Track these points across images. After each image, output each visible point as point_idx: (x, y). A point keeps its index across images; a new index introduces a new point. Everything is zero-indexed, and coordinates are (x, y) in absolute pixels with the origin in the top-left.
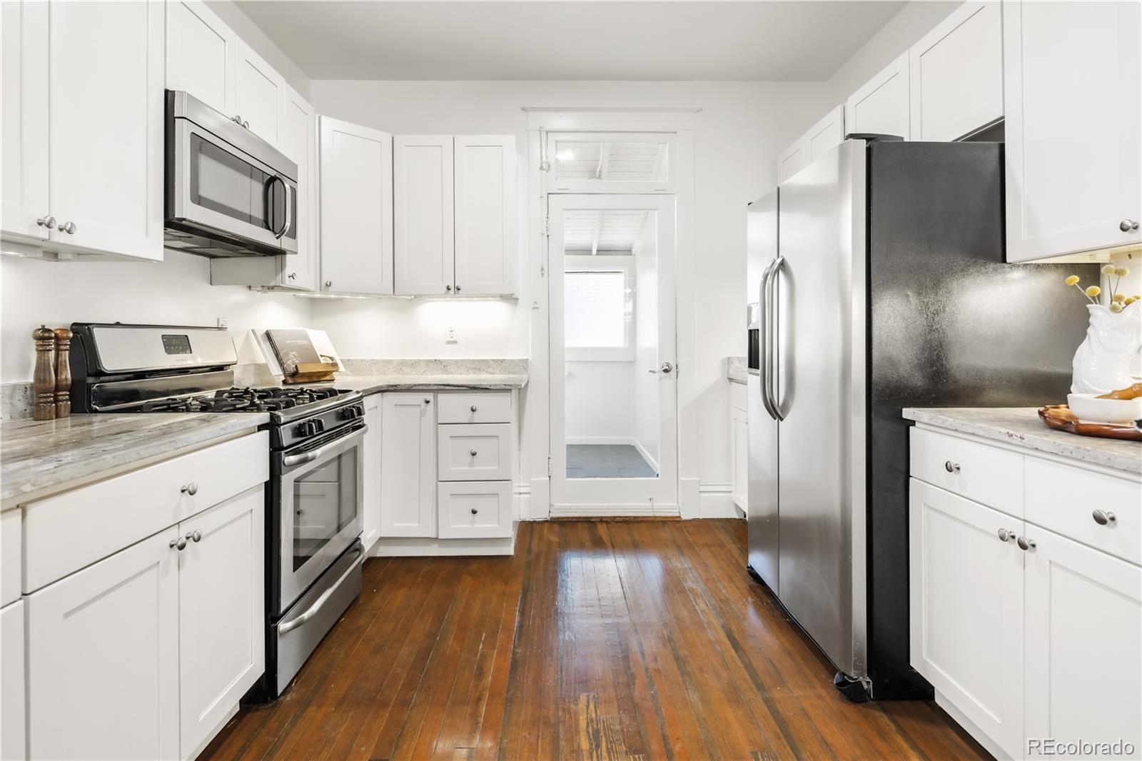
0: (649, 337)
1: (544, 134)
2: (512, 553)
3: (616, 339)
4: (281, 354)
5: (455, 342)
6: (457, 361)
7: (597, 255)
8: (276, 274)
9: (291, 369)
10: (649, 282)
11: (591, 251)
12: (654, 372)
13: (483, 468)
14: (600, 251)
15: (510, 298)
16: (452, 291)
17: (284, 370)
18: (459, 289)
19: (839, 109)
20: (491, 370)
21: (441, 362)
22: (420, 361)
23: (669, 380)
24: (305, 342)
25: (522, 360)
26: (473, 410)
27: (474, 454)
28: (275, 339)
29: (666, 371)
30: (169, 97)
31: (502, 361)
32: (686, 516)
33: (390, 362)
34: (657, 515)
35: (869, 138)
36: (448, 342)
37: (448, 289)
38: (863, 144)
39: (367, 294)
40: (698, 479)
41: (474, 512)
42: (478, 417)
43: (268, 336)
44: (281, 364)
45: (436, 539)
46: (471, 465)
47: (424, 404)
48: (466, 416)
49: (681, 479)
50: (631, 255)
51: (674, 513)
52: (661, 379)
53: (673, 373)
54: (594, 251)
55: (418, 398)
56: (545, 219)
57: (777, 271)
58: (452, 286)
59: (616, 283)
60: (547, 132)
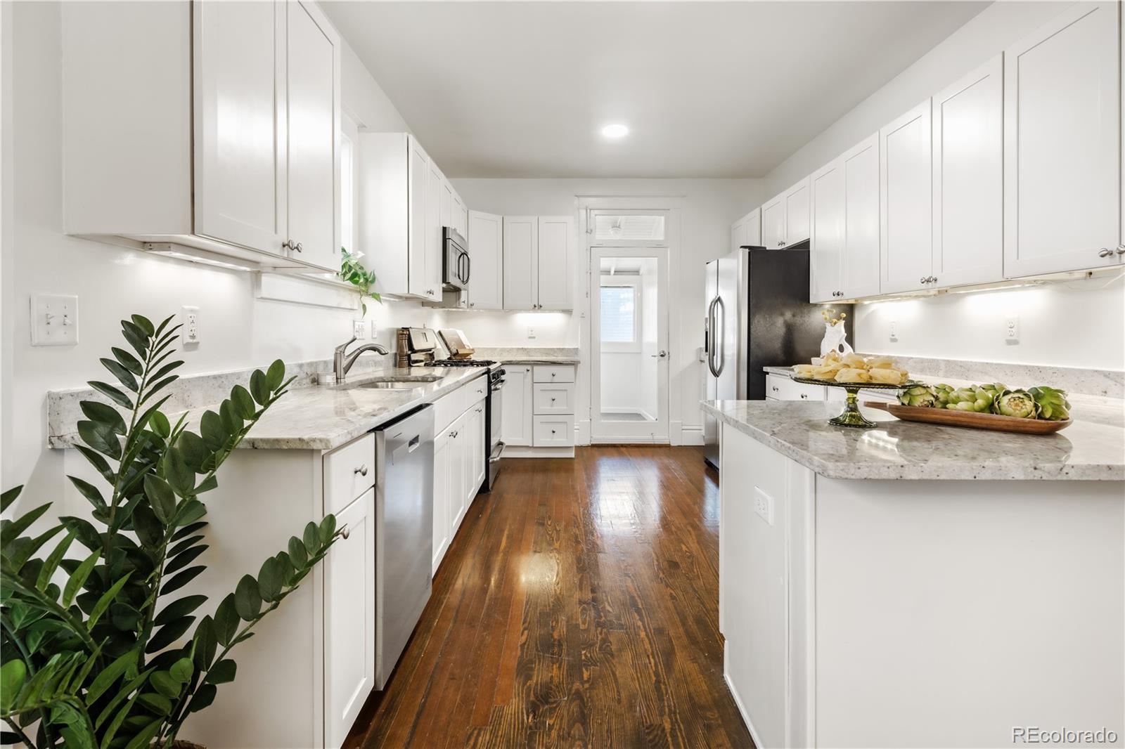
0: (651, 335)
1: (588, 211)
2: (573, 456)
3: (629, 337)
4: (448, 343)
5: (534, 338)
6: (535, 349)
7: (614, 274)
8: (456, 301)
9: (454, 351)
10: (652, 295)
11: (610, 272)
12: (655, 356)
13: (558, 408)
14: (616, 272)
15: (568, 312)
16: (537, 308)
17: (451, 352)
18: (541, 307)
19: (757, 210)
20: (556, 355)
21: (526, 349)
22: (513, 348)
23: (664, 361)
24: (456, 337)
25: (574, 349)
26: (553, 375)
27: (553, 400)
28: (444, 335)
29: (662, 356)
30: (444, 229)
31: (563, 349)
32: (673, 444)
33: (496, 349)
34: (656, 443)
35: (750, 248)
36: (530, 338)
37: (535, 306)
38: (747, 250)
39: (486, 309)
40: (680, 421)
41: (554, 432)
42: (555, 379)
43: (440, 333)
44: (449, 349)
45: (533, 447)
46: (552, 406)
47: (526, 372)
48: (549, 379)
49: (671, 421)
50: (639, 275)
51: (666, 442)
52: (659, 361)
53: (666, 357)
54: (612, 272)
55: (523, 368)
56: (589, 263)
57: (717, 301)
58: (537, 305)
59: (629, 294)
60: (590, 210)
